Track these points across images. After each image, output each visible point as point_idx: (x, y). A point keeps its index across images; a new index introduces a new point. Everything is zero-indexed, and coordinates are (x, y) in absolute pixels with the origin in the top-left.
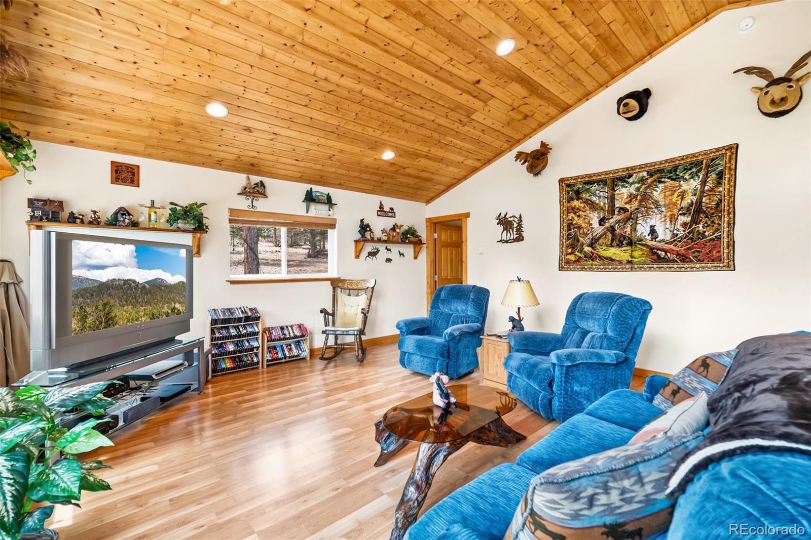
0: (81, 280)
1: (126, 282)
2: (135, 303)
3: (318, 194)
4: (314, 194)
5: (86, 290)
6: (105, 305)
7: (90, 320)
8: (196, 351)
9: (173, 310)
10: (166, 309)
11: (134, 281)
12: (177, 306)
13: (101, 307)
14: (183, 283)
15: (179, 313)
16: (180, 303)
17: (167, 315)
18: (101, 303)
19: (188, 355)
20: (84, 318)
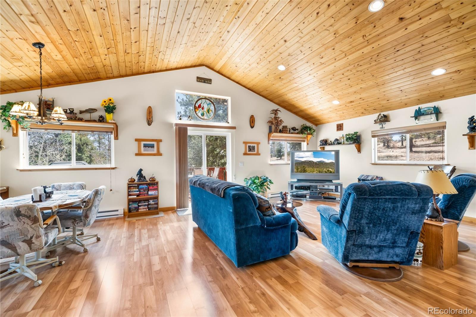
0: (296, 160)
1: (310, 161)
2: (313, 167)
3: (426, 109)
4: (422, 110)
5: (298, 163)
6: (303, 167)
7: (299, 170)
8: (339, 187)
9: (328, 171)
10: (325, 170)
11: (313, 161)
12: (330, 169)
13: (302, 167)
14: (333, 162)
15: (331, 172)
16: (331, 169)
17: (326, 172)
18: (302, 166)
19: (336, 187)
20: (298, 169)
